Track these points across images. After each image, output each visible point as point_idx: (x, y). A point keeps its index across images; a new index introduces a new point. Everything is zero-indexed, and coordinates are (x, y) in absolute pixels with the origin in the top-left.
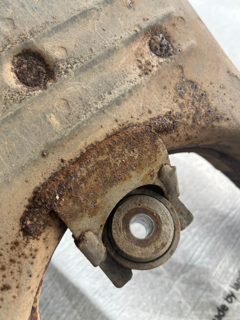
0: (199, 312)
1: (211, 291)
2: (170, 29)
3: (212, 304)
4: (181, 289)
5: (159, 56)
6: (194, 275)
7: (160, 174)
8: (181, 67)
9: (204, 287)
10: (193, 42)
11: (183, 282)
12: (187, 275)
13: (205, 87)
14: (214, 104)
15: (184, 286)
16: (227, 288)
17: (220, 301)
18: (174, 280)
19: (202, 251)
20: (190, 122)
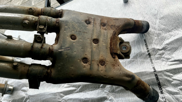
0: (146, 58)
1: (144, 54)
2: (102, 22)
3: (147, 55)
4: (140, 59)
5: (105, 26)
6: (139, 55)
7: (120, 39)
8: (108, 25)
9: (143, 54)
10: (106, 20)
11: (139, 57)
12: (138, 56)
13: (113, 24)
14: (117, 25)
15: (140, 58)
16: (146, 51)
17: (147, 53)
18: (137, 59)
19: (137, 50)
20: (116, 30)
